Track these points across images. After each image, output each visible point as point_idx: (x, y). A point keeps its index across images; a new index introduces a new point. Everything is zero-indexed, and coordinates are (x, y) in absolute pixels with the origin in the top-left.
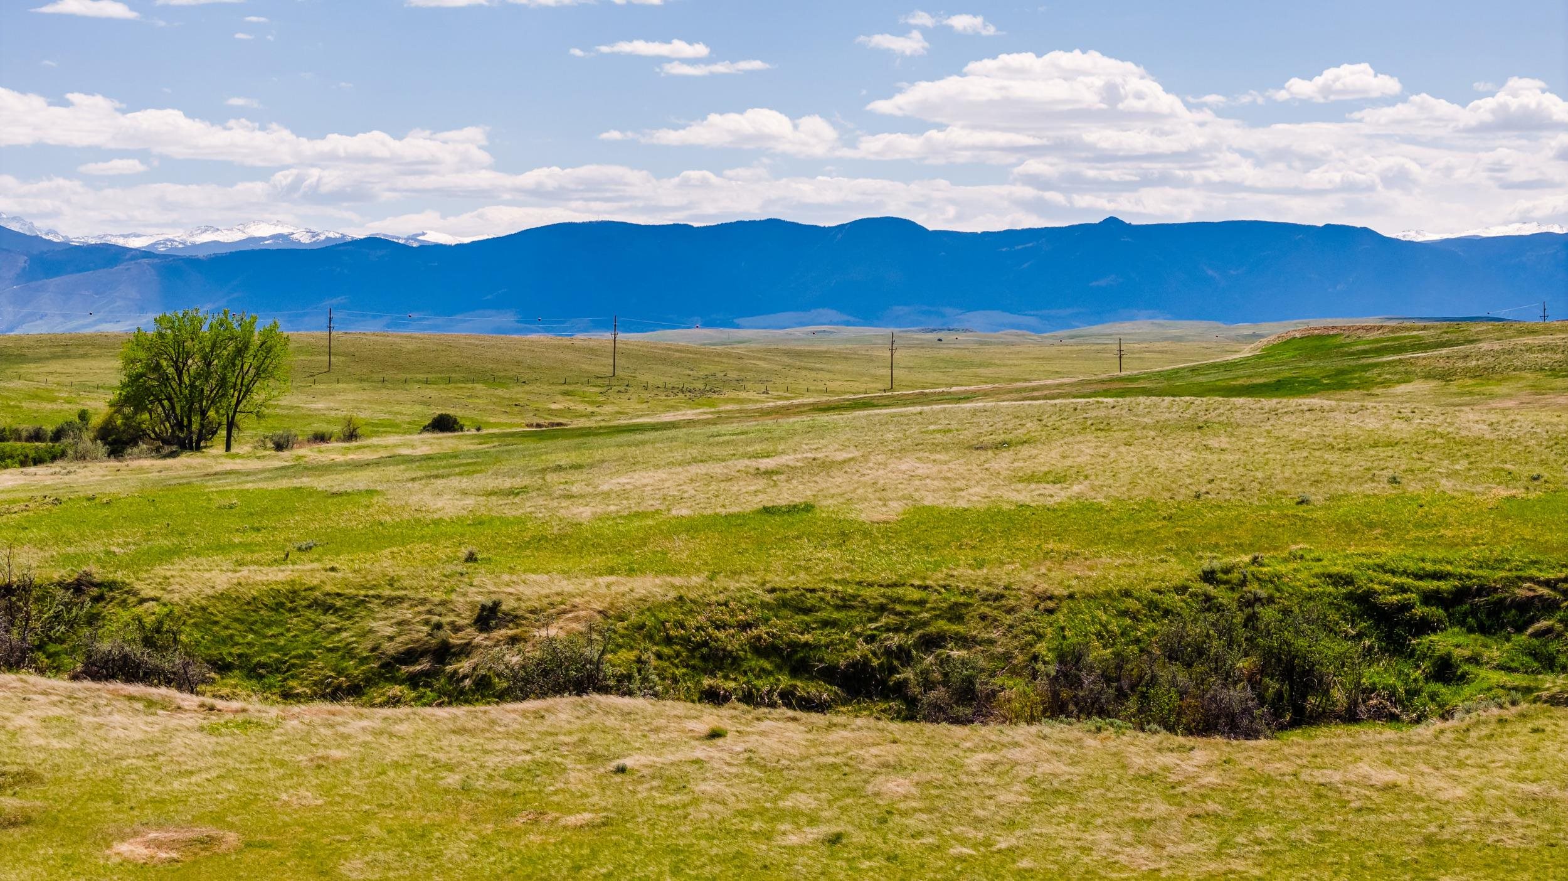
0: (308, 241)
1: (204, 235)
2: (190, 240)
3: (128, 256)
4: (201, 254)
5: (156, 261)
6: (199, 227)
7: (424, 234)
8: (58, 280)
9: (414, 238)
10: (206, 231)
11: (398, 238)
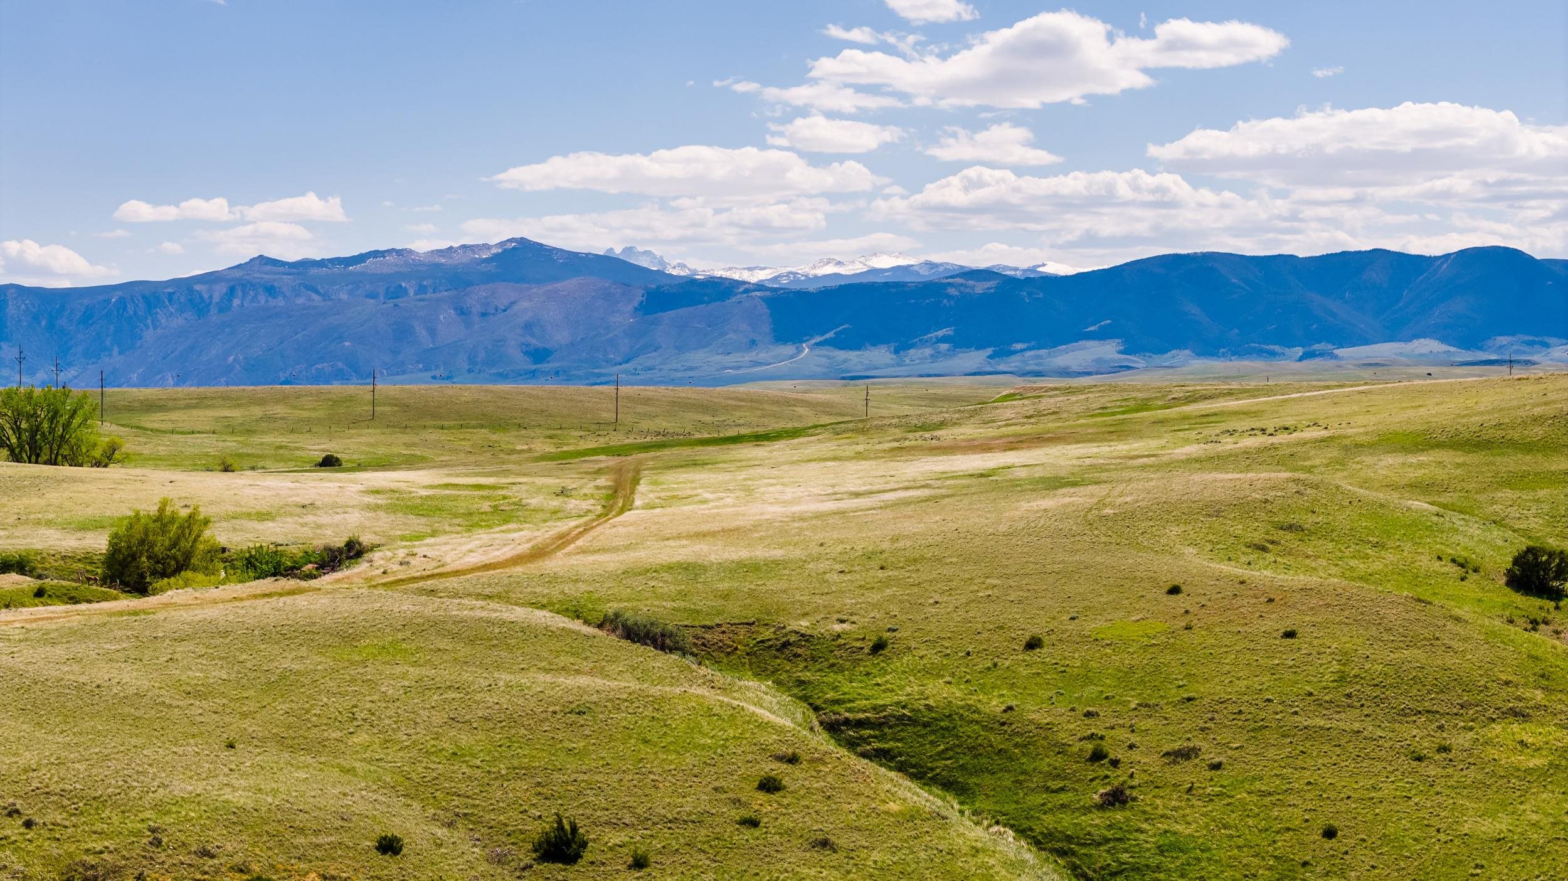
0: (926, 273)
1: (826, 268)
2: (812, 273)
3: (741, 290)
4: (812, 288)
5: (768, 293)
6: (821, 261)
7: (1044, 265)
8: (672, 313)
9: (1032, 270)
10: (828, 263)
11: (1016, 269)
